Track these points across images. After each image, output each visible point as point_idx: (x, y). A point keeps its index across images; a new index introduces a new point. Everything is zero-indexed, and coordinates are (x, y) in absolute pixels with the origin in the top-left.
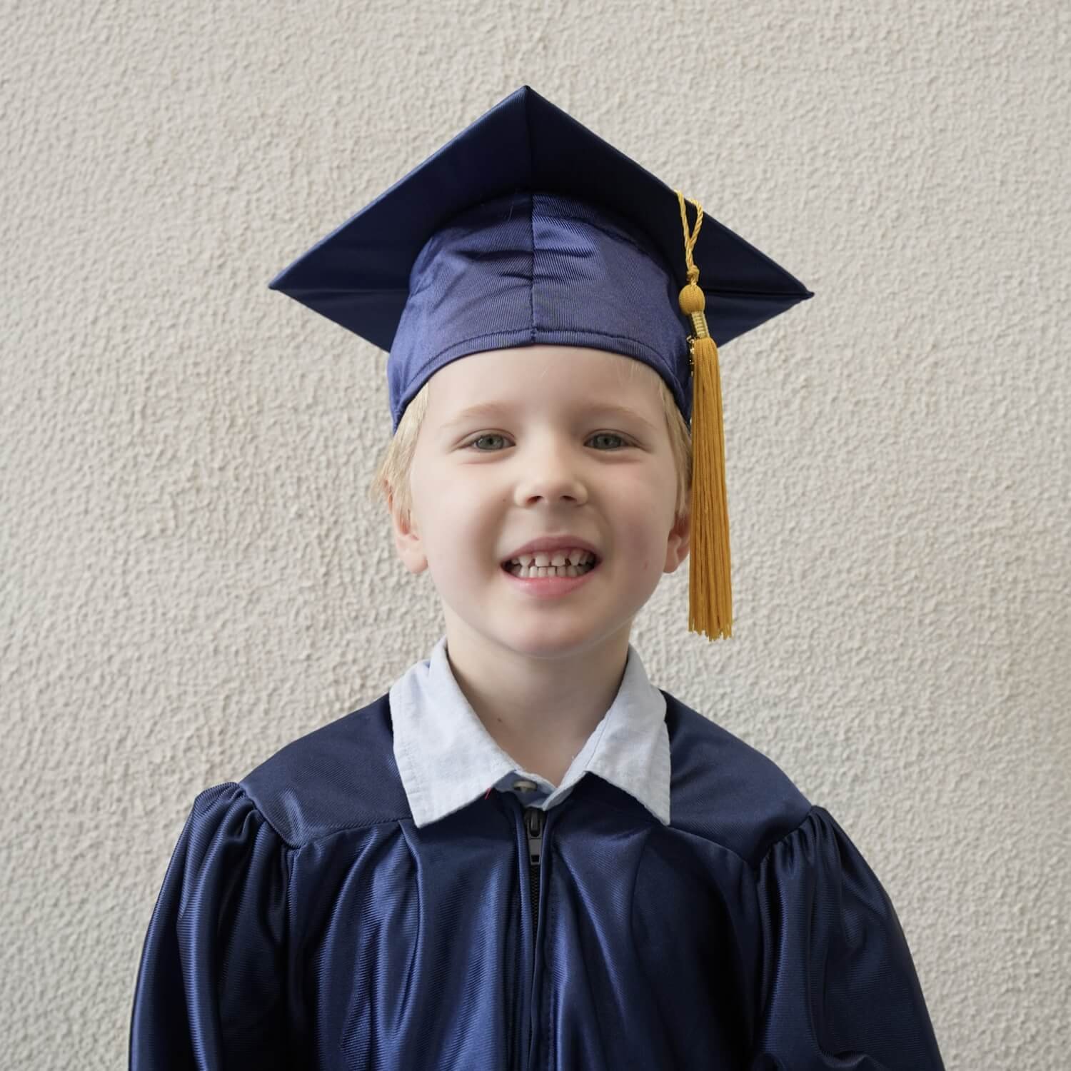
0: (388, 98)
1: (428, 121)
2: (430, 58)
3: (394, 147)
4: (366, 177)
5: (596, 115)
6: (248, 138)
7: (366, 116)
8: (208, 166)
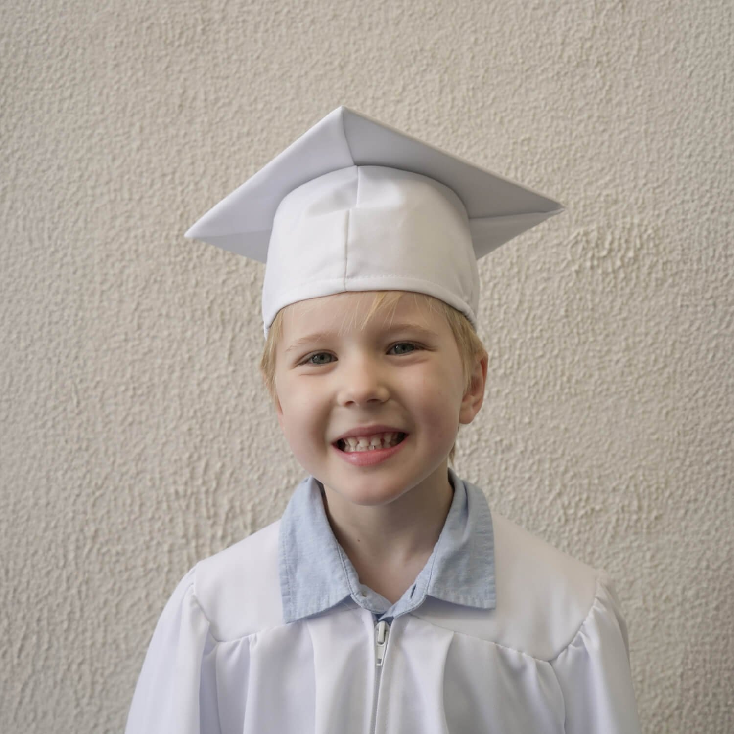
0: (510, 40)
1: (537, 57)
2: (540, 12)
3: (512, 75)
4: (492, 95)
5: (656, 56)
6: (411, 65)
7: (494, 52)
8: (382, 84)
